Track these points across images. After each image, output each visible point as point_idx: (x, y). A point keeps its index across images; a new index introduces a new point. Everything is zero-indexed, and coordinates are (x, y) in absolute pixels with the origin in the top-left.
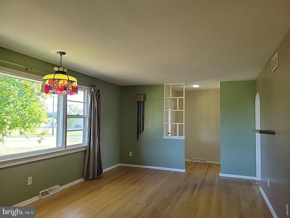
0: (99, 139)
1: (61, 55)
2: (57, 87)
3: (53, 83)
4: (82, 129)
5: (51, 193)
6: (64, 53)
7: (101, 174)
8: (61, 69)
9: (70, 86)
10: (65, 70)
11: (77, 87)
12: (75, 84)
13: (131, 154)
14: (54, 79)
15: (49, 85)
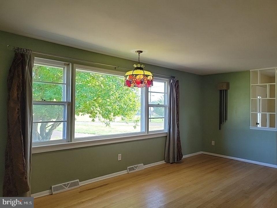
0: (178, 127)
1: (139, 54)
2: (135, 82)
3: (132, 78)
4: (164, 117)
5: (137, 170)
6: (141, 52)
7: (181, 160)
8: (139, 66)
9: (145, 79)
10: (142, 66)
11: (151, 80)
12: (150, 78)
13: (213, 143)
14: (133, 75)
15: (129, 80)
